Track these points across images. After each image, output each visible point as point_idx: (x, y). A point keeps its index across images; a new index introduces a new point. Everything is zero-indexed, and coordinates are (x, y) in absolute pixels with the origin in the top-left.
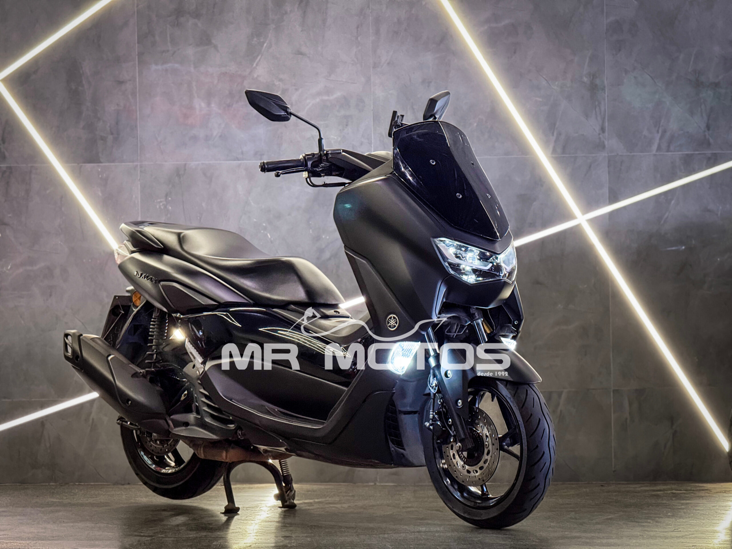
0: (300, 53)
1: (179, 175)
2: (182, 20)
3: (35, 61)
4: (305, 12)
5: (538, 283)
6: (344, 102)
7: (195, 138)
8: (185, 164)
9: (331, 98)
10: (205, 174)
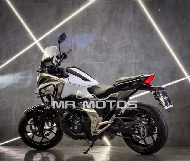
0: (115, 34)
1: (83, 66)
2: (84, 26)
3: (47, 37)
4: (116, 24)
5: (176, 94)
6: (126, 47)
7: (87, 56)
8: (85, 63)
9: (123, 46)
10: (90, 66)
